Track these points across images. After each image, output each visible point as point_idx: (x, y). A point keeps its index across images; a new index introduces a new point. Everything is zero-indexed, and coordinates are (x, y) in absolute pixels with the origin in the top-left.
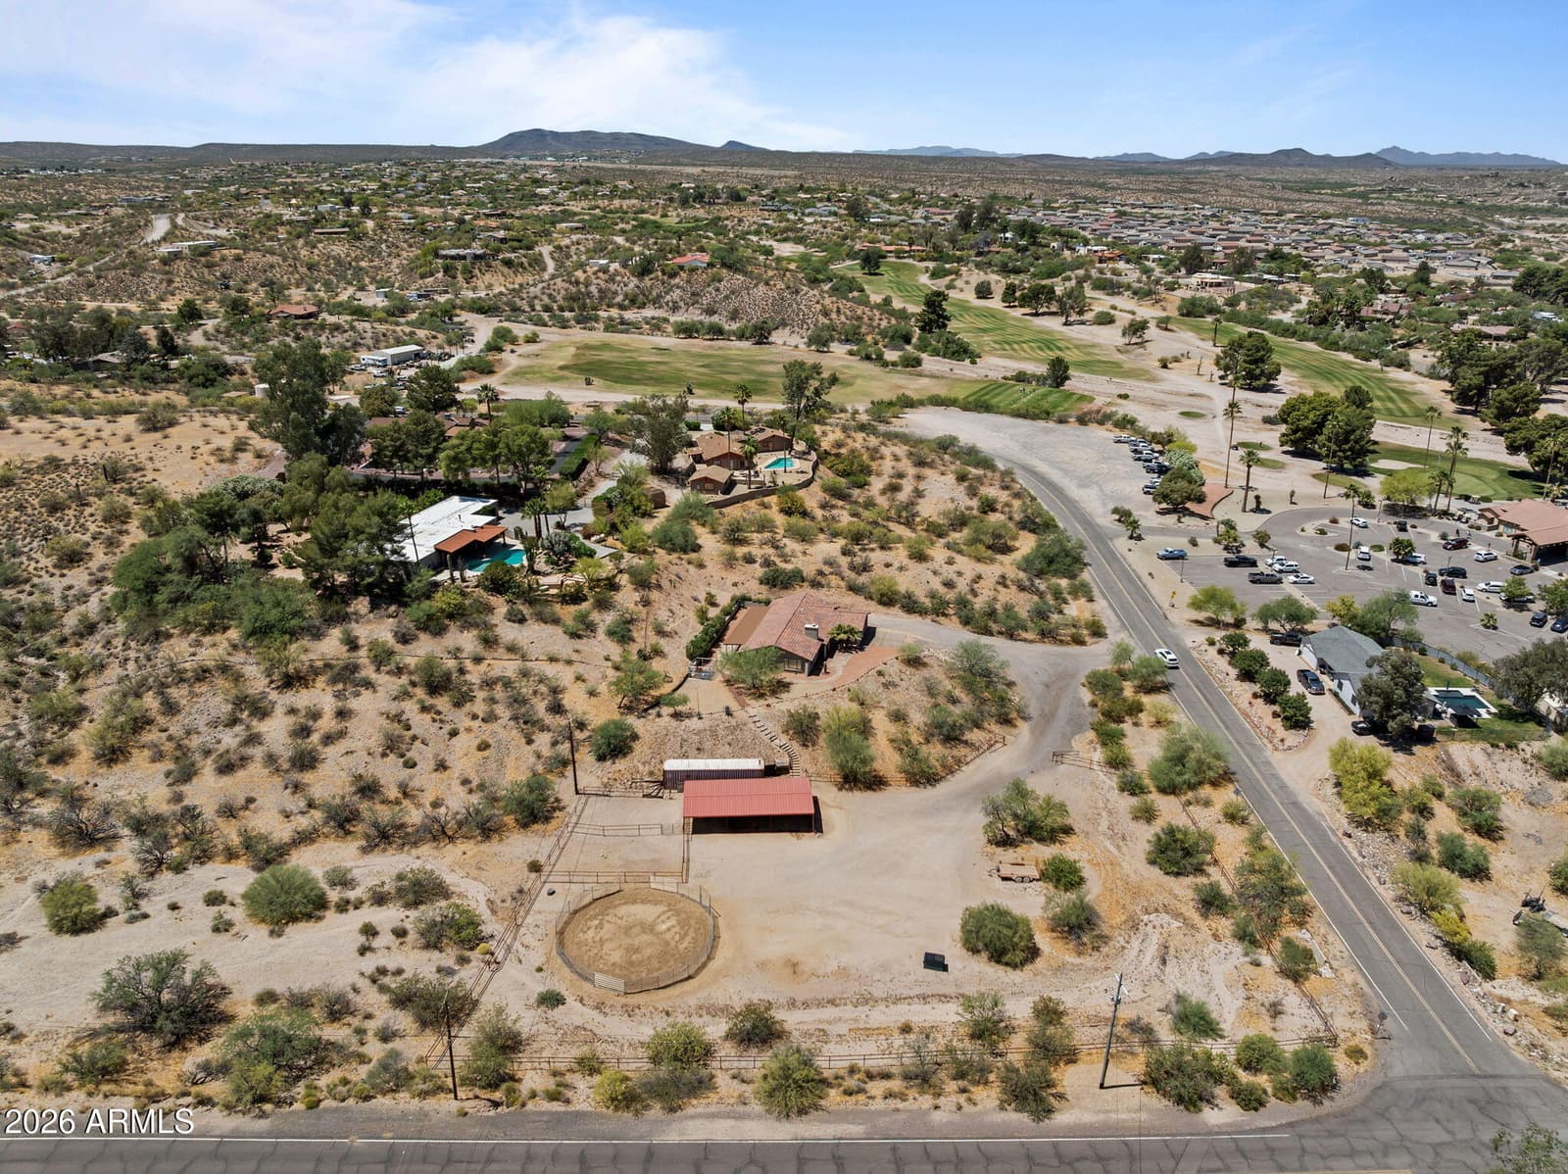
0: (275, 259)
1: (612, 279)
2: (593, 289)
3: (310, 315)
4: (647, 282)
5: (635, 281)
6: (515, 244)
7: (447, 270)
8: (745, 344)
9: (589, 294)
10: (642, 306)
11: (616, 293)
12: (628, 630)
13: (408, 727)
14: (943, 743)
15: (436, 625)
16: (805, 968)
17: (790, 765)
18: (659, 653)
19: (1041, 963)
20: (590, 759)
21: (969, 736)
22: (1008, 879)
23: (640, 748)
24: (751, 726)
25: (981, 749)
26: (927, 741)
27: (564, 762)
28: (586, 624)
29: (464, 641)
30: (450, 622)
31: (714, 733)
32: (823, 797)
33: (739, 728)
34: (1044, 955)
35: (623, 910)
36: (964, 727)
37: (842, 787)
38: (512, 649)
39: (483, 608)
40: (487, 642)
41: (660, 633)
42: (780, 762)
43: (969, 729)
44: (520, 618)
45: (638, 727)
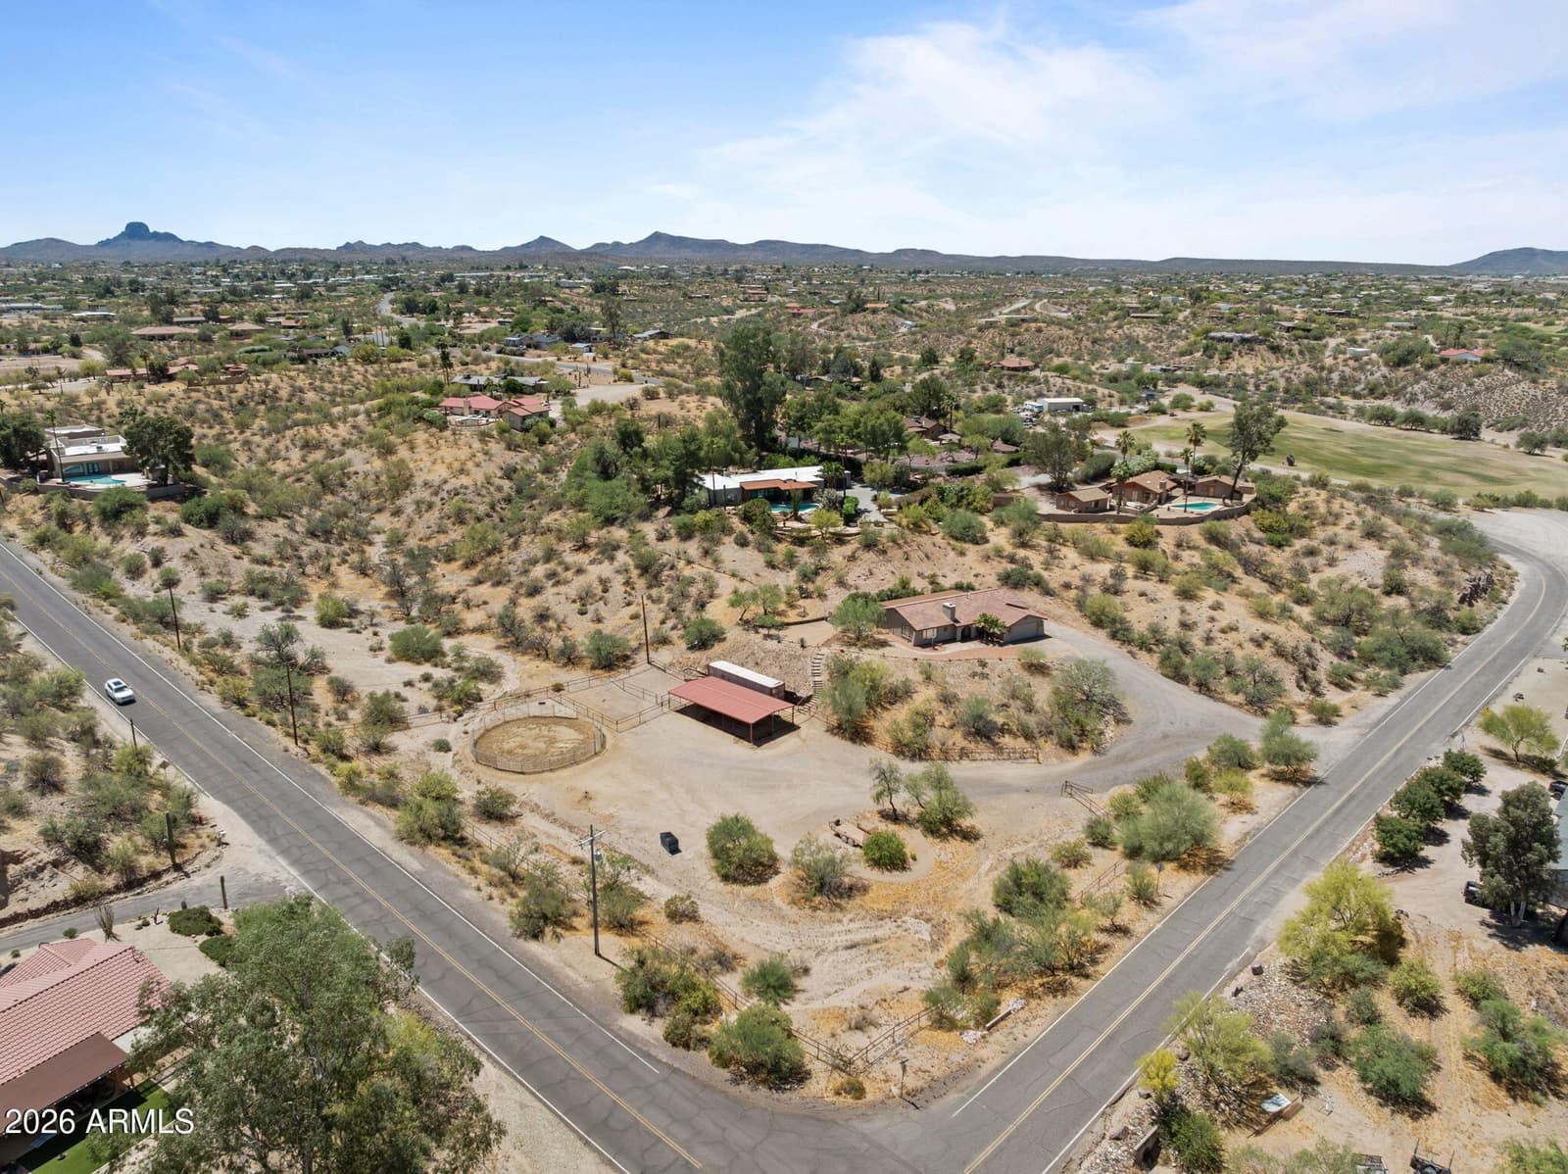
0: (1066, 332)
1: (1362, 368)
2: (1335, 376)
3: (1026, 369)
4: (1401, 372)
5: (1384, 370)
6: (1301, 333)
7: (1206, 349)
8: (1447, 437)
9: (1328, 381)
10: (1383, 396)
11: (1358, 382)
12: (816, 574)
13: (605, 591)
14: (967, 734)
15: (686, 533)
16: (591, 804)
17: (809, 699)
18: (822, 596)
19: (750, 890)
20: (684, 646)
21: (1007, 741)
22: (838, 835)
23: (718, 648)
24: (808, 660)
25: (1005, 756)
26: (952, 727)
27: (664, 641)
28: (791, 561)
29: (693, 548)
30: (697, 534)
31: (778, 656)
32: (804, 730)
33: (797, 658)
34: (763, 887)
35: (558, 728)
36: (1010, 732)
37: (831, 730)
38: (716, 561)
39: (727, 530)
40: (706, 553)
41: (841, 583)
42: (802, 693)
43: (1016, 736)
44: (743, 543)
45: (734, 634)
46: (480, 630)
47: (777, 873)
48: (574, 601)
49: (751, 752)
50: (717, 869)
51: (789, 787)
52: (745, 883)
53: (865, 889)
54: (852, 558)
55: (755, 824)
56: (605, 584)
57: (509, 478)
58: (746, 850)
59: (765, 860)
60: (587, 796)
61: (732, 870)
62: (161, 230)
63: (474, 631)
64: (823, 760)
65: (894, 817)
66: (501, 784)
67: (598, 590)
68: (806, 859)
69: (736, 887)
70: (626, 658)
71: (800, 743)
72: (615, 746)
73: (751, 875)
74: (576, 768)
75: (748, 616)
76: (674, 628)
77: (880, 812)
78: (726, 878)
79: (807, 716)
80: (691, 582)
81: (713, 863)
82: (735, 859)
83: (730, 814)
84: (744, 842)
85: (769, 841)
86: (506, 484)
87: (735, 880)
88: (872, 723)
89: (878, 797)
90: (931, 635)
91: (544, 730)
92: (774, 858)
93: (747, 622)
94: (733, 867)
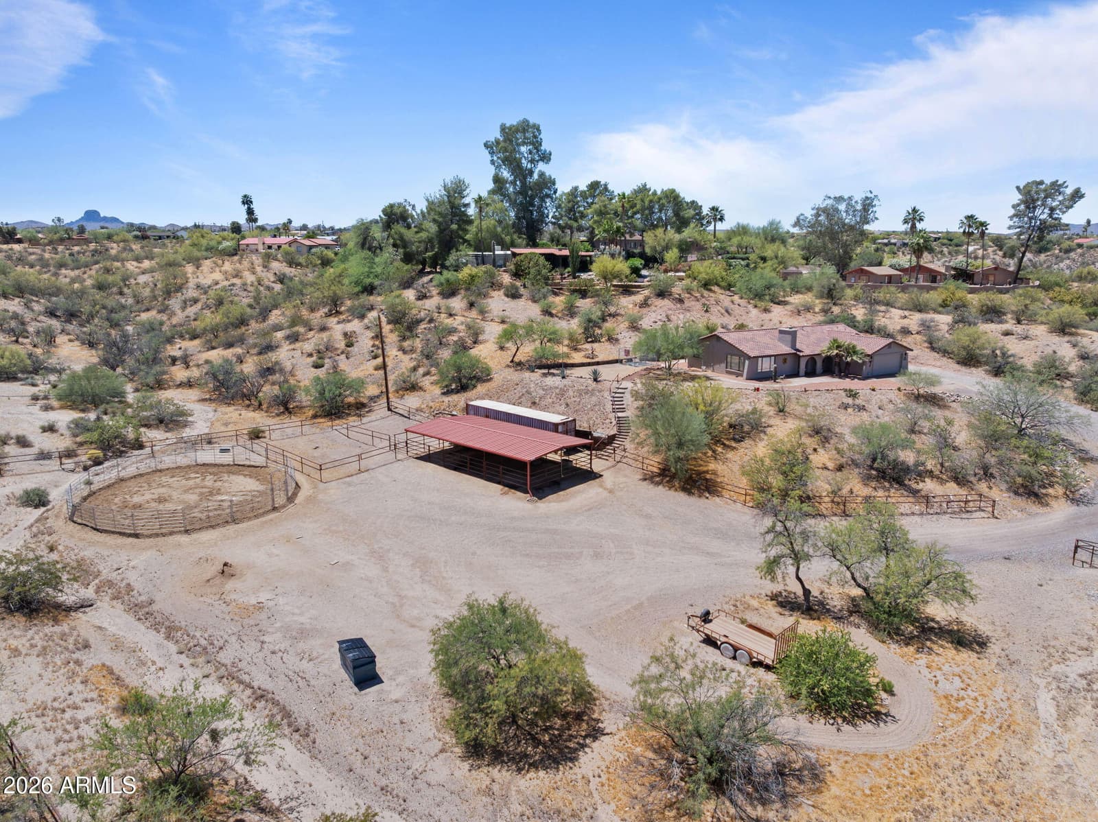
12: (604, 320)
13: (349, 345)
14: (866, 479)
15: (449, 291)
16: (230, 585)
17: (612, 439)
18: (612, 339)
19: (535, 782)
20: (437, 391)
21: (929, 486)
22: (710, 641)
23: (481, 388)
24: (606, 394)
25: (936, 508)
26: (840, 468)
27: (413, 388)
28: (571, 312)
29: (457, 303)
30: (462, 292)
31: (562, 392)
32: (609, 478)
33: (592, 393)
34: (565, 774)
35: (233, 477)
36: (930, 474)
37: (649, 478)
38: (482, 312)
39: (495, 285)
40: (472, 305)
41: (634, 327)
42: (601, 433)
43: (942, 482)
44: (514, 295)
45: (502, 375)
46: (189, 384)
47: (596, 733)
48: (310, 355)
49: (529, 506)
50: (454, 726)
51: (597, 556)
52: (521, 763)
53: (814, 775)
54: (645, 304)
55: (544, 619)
56: (350, 340)
57: (282, 282)
58: (523, 681)
59: (565, 702)
60: (226, 570)
61: (490, 733)
62: (109, 215)
63: (181, 385)
64: (648, 516)
65: (809, 606)
66: (88, 553)
67: (341, 345)
68: (673, 702)
69: (501, 775)
70: (363, 405)
71: (605, 494)
72: (310, 500)
73: (537, 742)
74: (232, 528)
75: (520, 357)
76: (427, 373)
77: (774, 597)
78: (476, 750)
79: (611, 462)
80: (452, 331)
81: (447, 708)
82: (498, 705)
83: (488, 596)
84: (519, 659)
85: (575, 658)
86: (278, 287)
87: (498, 756)
88: (712, 466)
89: (771, 567)
90: (766, 366)
91: (209, 481)
92: (585, 695)
93: (519, 364)
94: (492, 722)
